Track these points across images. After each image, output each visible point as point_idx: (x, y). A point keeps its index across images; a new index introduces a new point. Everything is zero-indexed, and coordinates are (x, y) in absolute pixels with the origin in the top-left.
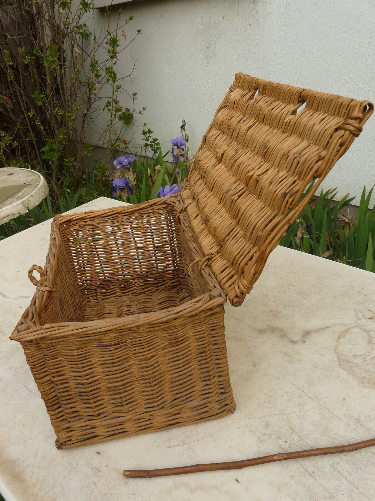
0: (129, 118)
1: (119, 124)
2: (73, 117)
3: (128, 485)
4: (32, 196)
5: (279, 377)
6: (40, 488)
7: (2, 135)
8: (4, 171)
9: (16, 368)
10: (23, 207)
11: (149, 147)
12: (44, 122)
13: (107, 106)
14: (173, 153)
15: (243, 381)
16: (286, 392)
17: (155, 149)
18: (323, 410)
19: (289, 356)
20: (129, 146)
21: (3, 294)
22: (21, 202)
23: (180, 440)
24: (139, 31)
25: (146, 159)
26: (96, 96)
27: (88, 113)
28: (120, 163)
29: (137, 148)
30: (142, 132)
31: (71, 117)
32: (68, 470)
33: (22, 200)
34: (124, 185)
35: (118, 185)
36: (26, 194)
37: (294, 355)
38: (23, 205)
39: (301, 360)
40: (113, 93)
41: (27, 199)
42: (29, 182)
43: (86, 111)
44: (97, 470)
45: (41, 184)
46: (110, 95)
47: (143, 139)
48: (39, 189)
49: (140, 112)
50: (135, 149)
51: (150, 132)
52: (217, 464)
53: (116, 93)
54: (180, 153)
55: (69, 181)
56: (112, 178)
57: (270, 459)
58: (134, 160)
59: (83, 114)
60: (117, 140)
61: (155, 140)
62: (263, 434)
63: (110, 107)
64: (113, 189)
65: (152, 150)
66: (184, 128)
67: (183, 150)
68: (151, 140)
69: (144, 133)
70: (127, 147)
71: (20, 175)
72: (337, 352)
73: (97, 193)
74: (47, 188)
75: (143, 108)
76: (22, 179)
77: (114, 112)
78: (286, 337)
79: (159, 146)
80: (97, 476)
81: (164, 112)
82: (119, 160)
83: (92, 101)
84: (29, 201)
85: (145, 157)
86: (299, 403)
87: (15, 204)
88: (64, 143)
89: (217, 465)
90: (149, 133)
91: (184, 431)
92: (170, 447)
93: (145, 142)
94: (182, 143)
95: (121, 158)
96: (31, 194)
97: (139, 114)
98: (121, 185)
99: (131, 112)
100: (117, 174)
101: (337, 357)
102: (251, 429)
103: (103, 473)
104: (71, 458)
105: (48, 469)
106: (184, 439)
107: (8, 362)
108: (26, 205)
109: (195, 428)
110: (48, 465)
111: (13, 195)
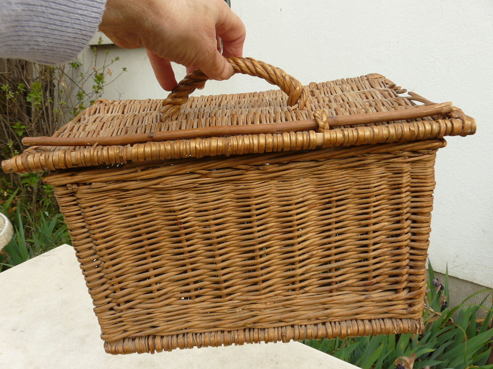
24: (124, 69)
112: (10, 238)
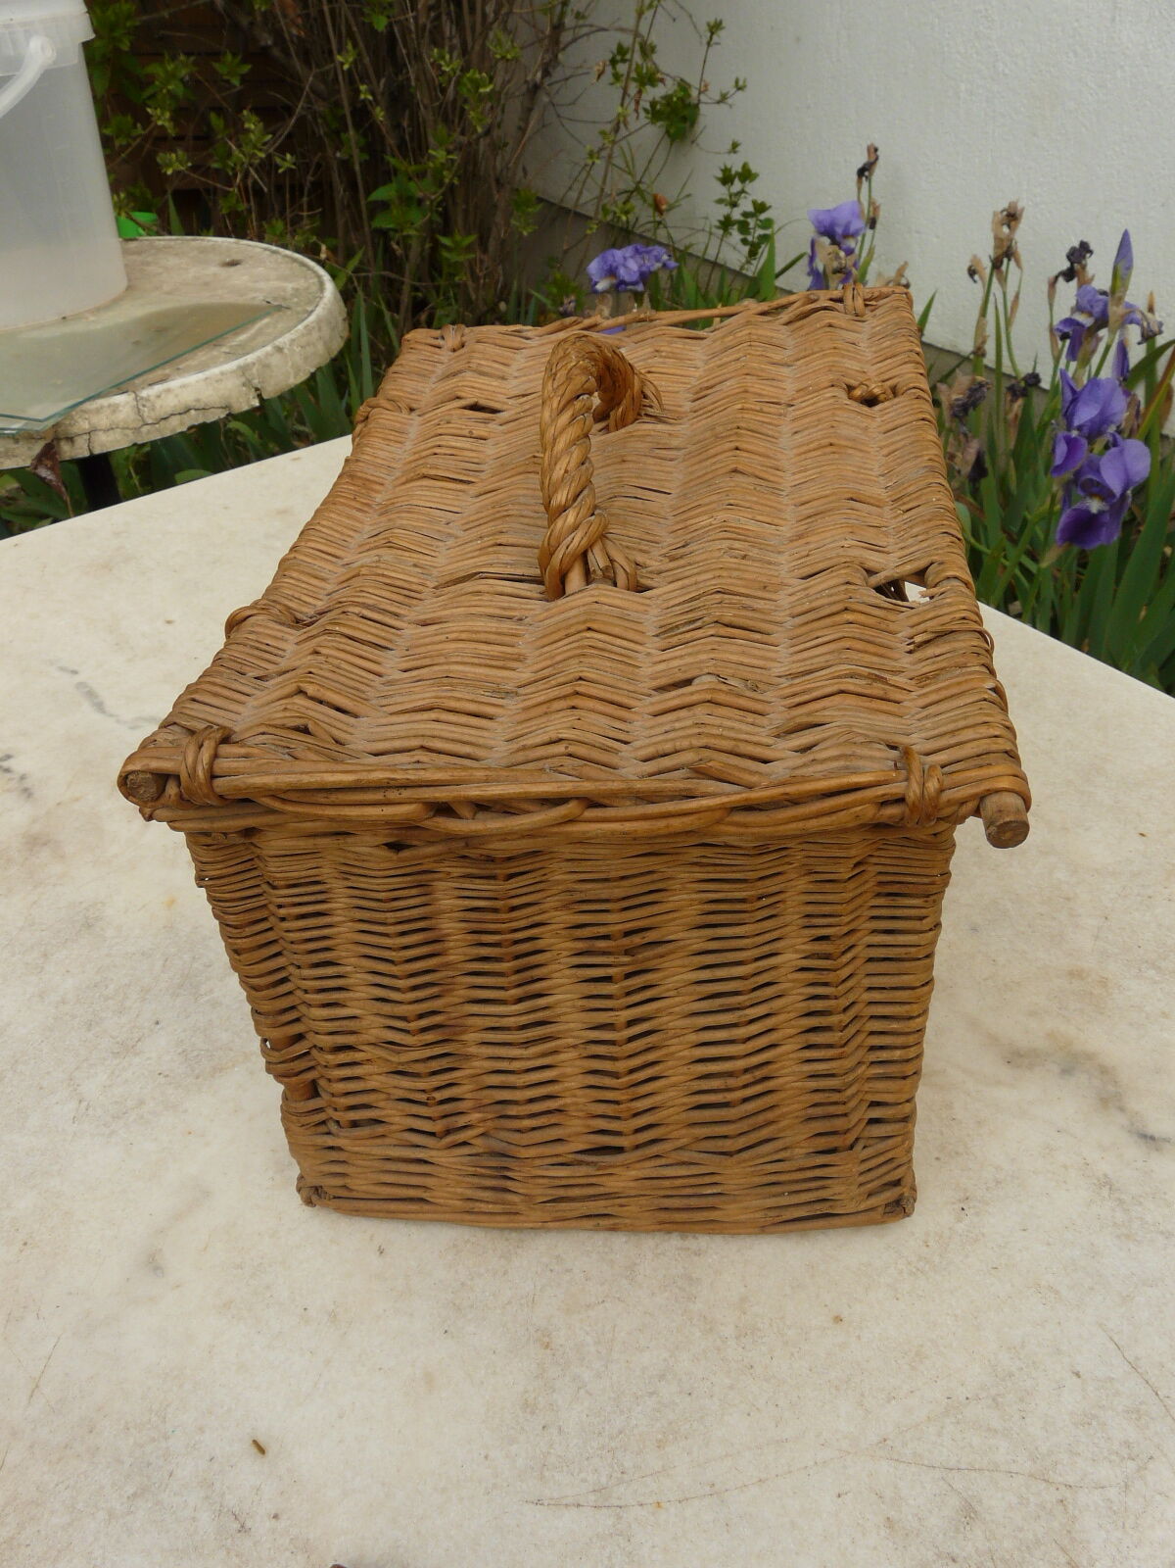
0: (684, 119)
1: (646, 135)
2: (485, 86)
4: (279, 350)
5: (1057, 1292)
6: (13, 1538)
7: (247, 125)
8: (213, 248)
9: (64, 1002)
10: (244, 385)
11: (735, 230)
12: (399, 99)
13: (613, 62)
14: (812, 259)
15: (901, 1272)
16: (1078, 1375)
17: (756, 240)
19: (1121, 1202)
20: (670, 218)
21: (97, 697)
22: (239, 367)
23: (584, 1481)
25: (716, 275)
26: (583, 20)
27: (547, 81)
28: (611, 272)
29: (694, 231)
30: (720, 175)
31: (479, 86)
32: (130, 1490)
33: (241, 361)
36: (260, 340)
37: (1141, 1204)
38: (243, 380)
40: (640, 14)
41: (259, 360)
42: (284, 299)
43: (539, 75)
44: (236, 1526)
45: (319, 311)
46: (629, 22)
47: (720, 201)
48: (309, 330)
49: (723, 98)
50: (688, 232)
51: (747, 175)
53: (648, 14)
54: (835, 264)
55: (453, 316)
58: (664, 265)
59: (526, 82)
60: (632, 192)
61: (761, 208)
62: (939, 1555)
63: (622, 68)
65: (744, 242)
66: (871, 174)
67: (849, 252)
68: (745, 205)
69: (727, 179)
70: (660, 223)
71: (261, 269)
75: (737, 82)
76: (262, 285)
77: (633, 88)
78: (1122, 1109)
79: (768, 232)
80: (229, 1552)
81: (808, 107)
82: (610, 258)
83: (566, 37)
84: (266, 366)
85: (715, 264)
86: (1127, 1444)
87: (215, 371)
88: (447, 181)
90: (743, 181)
91: (613, 1444)
92: (539, 1502)
93: (725, 210)
94: (852, 229)
95: (618, 254)
96: (277, 343)
97: (718, 102)
99: (694, 93)
102: (892, 1514)
103: (255, 1544)
104: (153, 1440)
105: (60, 1460)
106: (604, 1480)
107: (42, 968)
108: (256, 381)
109: (660, 1445)
110: (66, 1447)
111: (216, 338)
112: (337, 345)
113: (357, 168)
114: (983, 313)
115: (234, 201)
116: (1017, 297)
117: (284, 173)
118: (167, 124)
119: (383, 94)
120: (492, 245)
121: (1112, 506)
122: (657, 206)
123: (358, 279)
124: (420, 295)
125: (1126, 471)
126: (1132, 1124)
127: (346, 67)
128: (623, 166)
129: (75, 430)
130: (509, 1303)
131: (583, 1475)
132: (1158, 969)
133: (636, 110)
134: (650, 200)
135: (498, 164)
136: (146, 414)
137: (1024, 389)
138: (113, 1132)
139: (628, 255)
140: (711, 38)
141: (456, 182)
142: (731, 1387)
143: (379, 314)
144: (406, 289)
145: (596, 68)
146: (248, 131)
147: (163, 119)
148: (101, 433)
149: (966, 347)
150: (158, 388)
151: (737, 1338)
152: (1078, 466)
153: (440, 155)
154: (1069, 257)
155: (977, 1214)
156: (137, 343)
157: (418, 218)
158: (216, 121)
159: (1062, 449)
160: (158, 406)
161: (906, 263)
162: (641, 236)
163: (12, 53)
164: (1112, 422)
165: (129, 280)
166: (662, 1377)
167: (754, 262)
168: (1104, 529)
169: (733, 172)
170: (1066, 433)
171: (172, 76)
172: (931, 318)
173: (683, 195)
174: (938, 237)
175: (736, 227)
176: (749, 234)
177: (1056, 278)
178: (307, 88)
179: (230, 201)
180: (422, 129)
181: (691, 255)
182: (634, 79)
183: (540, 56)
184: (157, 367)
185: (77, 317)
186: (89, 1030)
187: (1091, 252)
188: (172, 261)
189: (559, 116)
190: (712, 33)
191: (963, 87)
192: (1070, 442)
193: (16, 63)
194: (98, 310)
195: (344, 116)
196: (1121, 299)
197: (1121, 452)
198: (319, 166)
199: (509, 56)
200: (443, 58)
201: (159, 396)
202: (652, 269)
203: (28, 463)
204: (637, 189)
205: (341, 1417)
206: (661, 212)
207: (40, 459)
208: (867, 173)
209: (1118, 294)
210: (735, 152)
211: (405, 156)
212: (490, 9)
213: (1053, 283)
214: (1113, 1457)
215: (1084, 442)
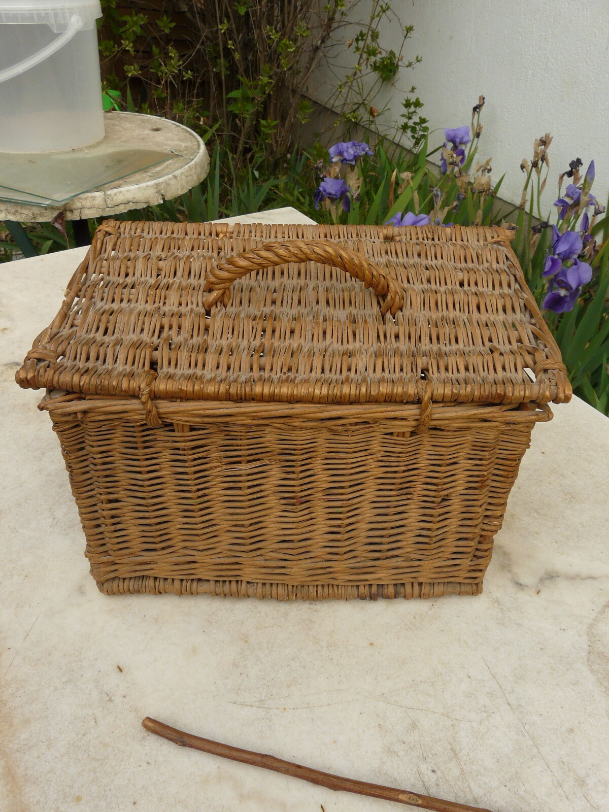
0: (391, 72)
1: (371, 77)
2: (291, 48)
3: (146, 744)
4: (175, 177)
5: (467, 643)
6: (14, 693)
7: (170, 54)
8: (148, 121)
10: (157, 192)
11: (409, 131)
12: (248, 46)
13: (357, 40)
16: (469, 677)
17: (419, 137)
18: (524, 736)
19: (502, 609)
20: (378, 120)
22: (155, 184)
23: (255, 696)
25: (398, 151)
26: (344, 17)
27: (323, 45)
28: (340, 153)
29: (390, 127)
30: (405, 102)
31: (288, 48)
32: (64, 679)
33: (156, 181)
34: (339, 194)
35: (328, 191)
36: (167, 171)
37: (510, 611)
38: (157, 190)
39: (519, 625)
40: (372, 19)
41: (165, 181)
42: (180, 151)
43: (319, 42)
44: (108, 698)
45: (196, 159)
46: (367, 20)
47: (403, 116)
48: (190, 169)
49: (410, 65)
50: (386, 128)
51: (418, 104)
52: (299, 767)
53: (376, 19)
54: (451, 160)
55: (264, 158)
56: (324, 173)
57: (392, 794)
58: (366, 153)
59: (312, 46)
60: (360, 104)
61: (423, 121)
62: (398, 741)
63: (361, 44)
64: (318, 196)
65: (413, 137)
66: (480, 110)
68: (416, 119)
69: (407, 105)
70: (372, 122)
71: (170, 134)
72: (592, 633)
73: (300, 190)
74: (207, 168)
75: (417, 58)
76: (170, 142)
77: (365, 56)
78: (510, 571)
79: (426, 133)
80: (103, 708)
81: (453, 72)
82: (341, 147)
83: (335, 25)
84: (168, 184)
85: (398, 145)
86: (485, 706)
87: (143, 185)
88: (267, 92)
89: (299, 770)
90: (415, 107)
91: (269, 684)
92: (235, 703)
93: (405, 120)
94: (464, 140)
95: (345, 145)
96: (174, 173)
97: (407, 67)
98: (333, 192)
99: (397, 59)
100: (335, 169)
101: (589, 643)
102: (381, 723)
103: (115, 706)
104: (75, 661)
105: (35, 665)
106: (263, 697)
107: (41, 459)
108: (163, 191)
109: (289, 686)
110: (38, 660)
111: (146, 168)
112: (203, 176)
113: (223, 78)
114: (526, 188)
115: (160, 92)
116: (545, 180)
117: (186, 80)
118: (130, 49)
119: (239, 42)
120: (287, 123)
121: (571, 294)
122: (372, 113)
123: (218, 135)
124: (248, 146)
125: (580, 278)
126: (513, 578)
127: (223, 31)
128: (358, 91)
129: (74, 207)
130: (232, 622)
131: (255, 694)
132: (538, 513)
133: (366, 64)
134: (369, 110)
135: (295, 81)
136: (108, 203)
137: (540, 229)
138: (67, 534)
139: (349, 146)
140: (407, 34)
141: (271, 93)
142: (322, 667)
143: (226, 154)
144: (241, 142)
145: (348, 42)
146: (171, 57)
147: (128, 46)
148: (86, 209)
149: (518, 202)
150: (115, 190)
151: (328, 647)
152: (556, 273)
153: (265, 80)
154: (570, 165)
155: (439, 608)
156: (107, 166)
157: (251, 109)
158: (155, 50)
159: (549, 264)
160: (115, 199)
161: (491, 159)
162: (363, 126)
163: (63, 22)
164: (575, 253)
165: (106, 133)
166: (293, 659)
167: (417, 148)
168: (566, 304)
169: (411, 102)
170: (552, 256)
171: (136, 23)
172: (502, 185)
173: (386, 109)
174: (509, 145)
175: (410, 129)
176: (416, 133)
177: (564, 175)
178: (203, 36)
179: (158, 92)
180: (258, 62)
181: (387, 139)
182: (366, 52)
183: (321, 33)
184: (116, 180)
185: (80, 150)
186: (60, 489)
187: (582, 164)
188: (128, 125)
189: (328, 63)
190: (408, 32)
191: (530, 72)
192: (553, 261)
193: (64, 27)
194: (90, 147)
195: (219, 50)
196: (587, 193)
197: (578, 268)
198: (204, 74)
199: (304, 35)
200: (271, 31)
201: (115, 195)
202: (360, 154)
203: (50, 220)
204: (363, 103)
205: (156, 661)
206: (374, 117)
207: (56, 219)
208: (478, 110)
209: (586, 191)
210: (413, 92)
211: (248, 77)
212: (299, 4)
213: (562, 177)
214: (478, 711)
215: (560, 261)
